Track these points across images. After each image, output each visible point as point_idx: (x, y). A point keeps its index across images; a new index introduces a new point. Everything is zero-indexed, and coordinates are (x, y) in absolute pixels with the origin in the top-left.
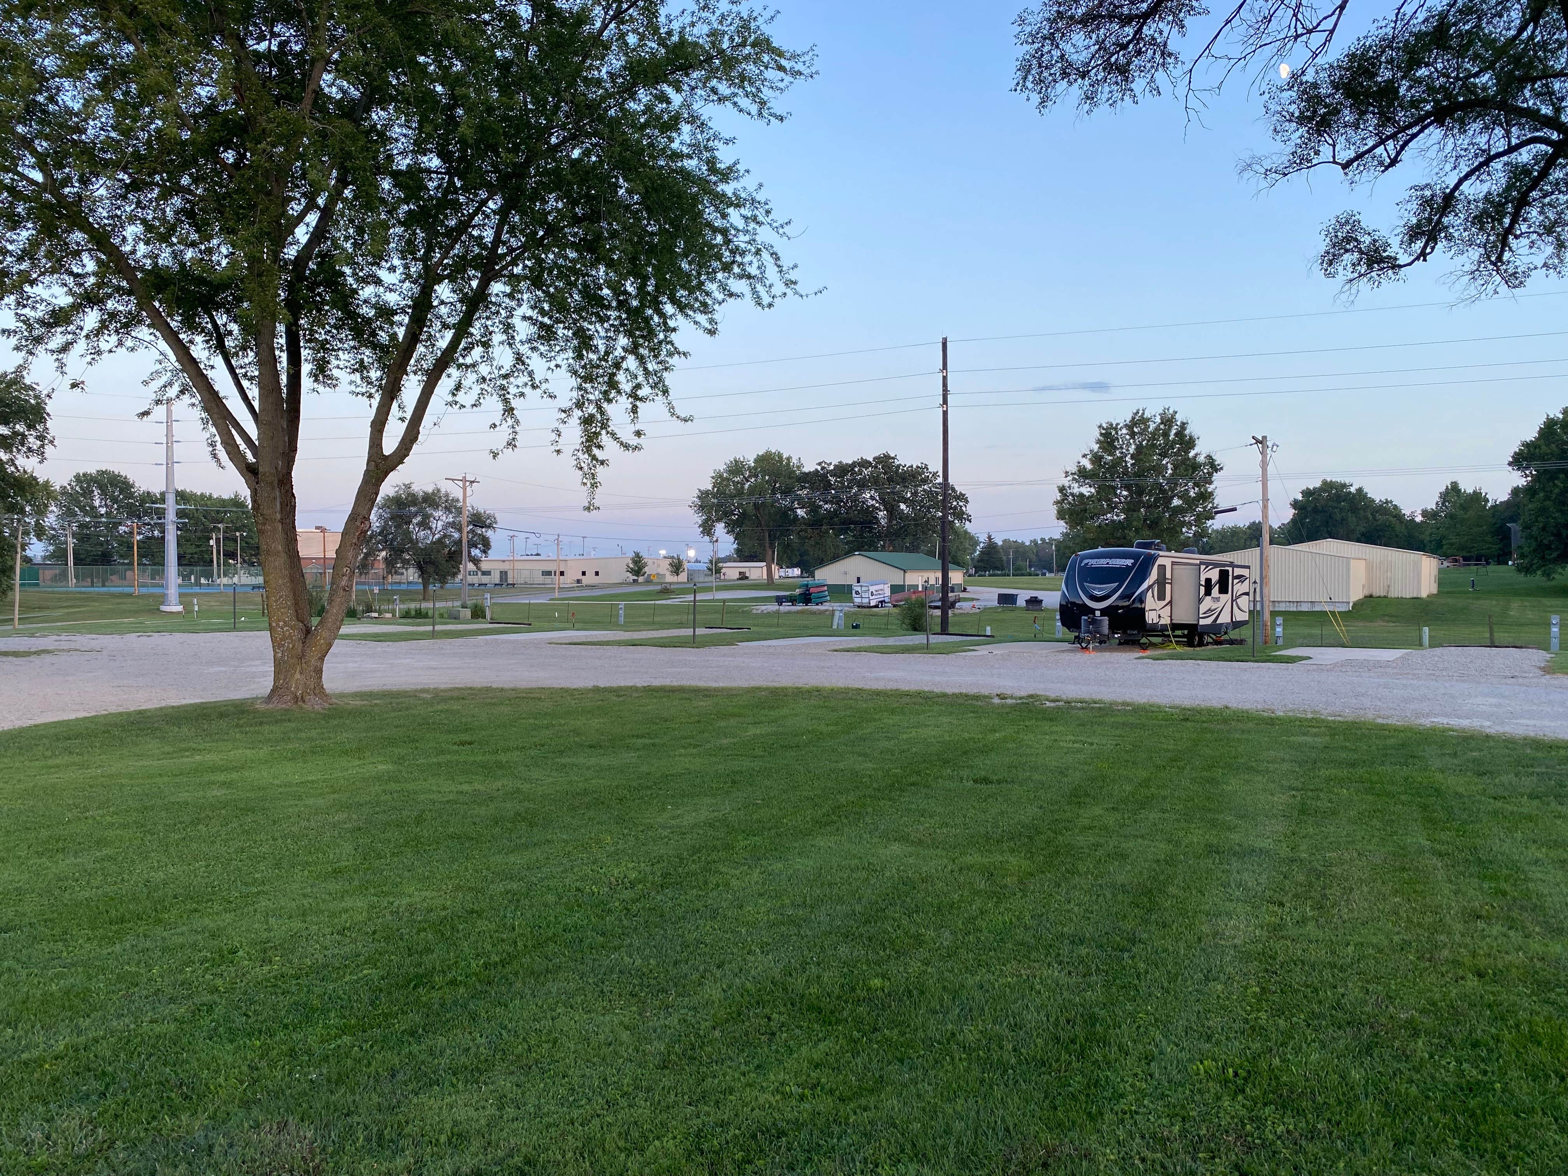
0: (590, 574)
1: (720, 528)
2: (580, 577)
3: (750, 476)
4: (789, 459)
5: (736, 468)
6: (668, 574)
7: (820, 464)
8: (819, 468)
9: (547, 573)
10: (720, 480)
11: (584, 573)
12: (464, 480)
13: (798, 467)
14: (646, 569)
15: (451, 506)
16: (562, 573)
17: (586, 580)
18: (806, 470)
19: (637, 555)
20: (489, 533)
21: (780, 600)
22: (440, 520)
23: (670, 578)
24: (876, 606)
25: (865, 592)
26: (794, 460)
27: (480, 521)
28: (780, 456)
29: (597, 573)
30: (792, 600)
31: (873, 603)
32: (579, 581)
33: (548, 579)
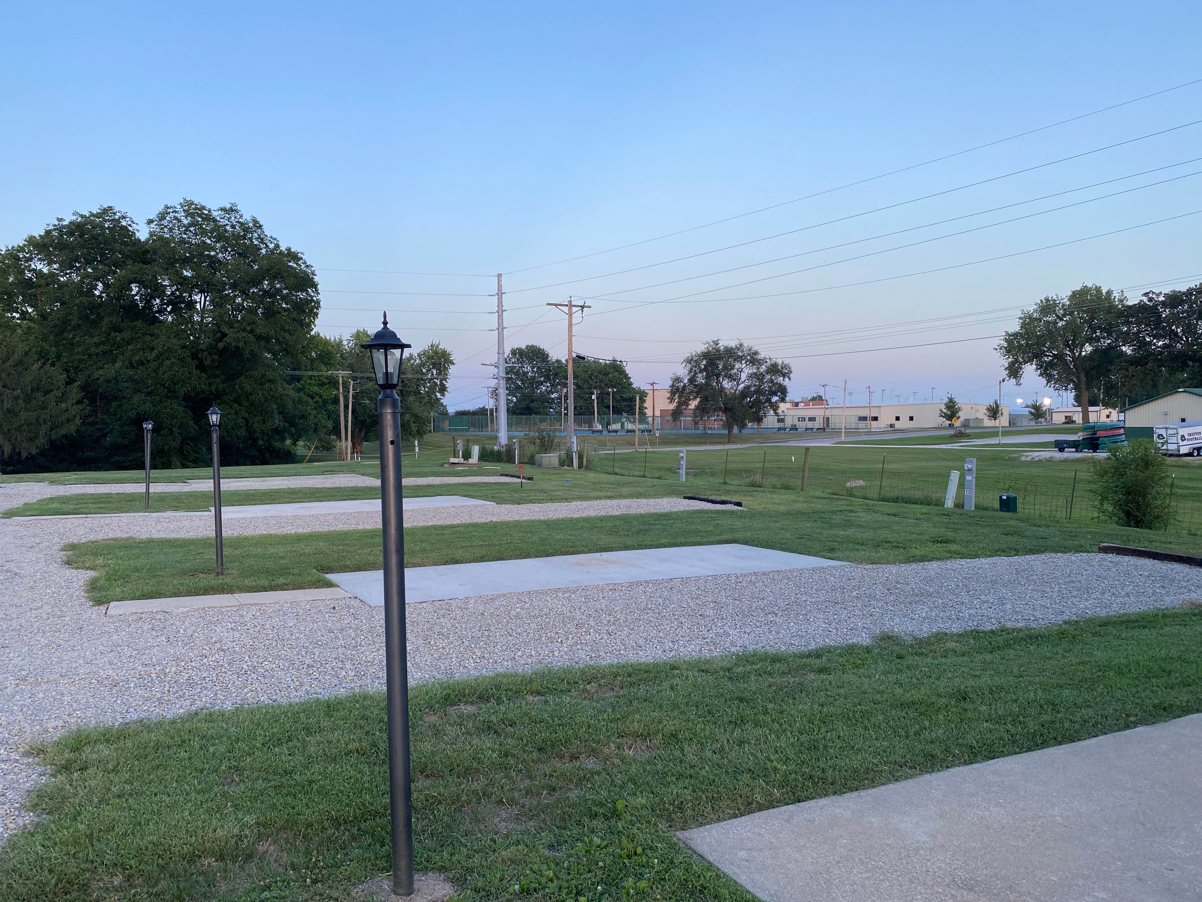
0: (905, 419)
1: (1030, 370)
2: (893, 421)
3: (1064, 315)
4: (1109, 293)
5: (1048, 307)
6: (986, 418)
7: (1146, 294)
8: (1145, 299)
9: (863, 419)
10: (1028, 322)
11: (898, 418)
12: (570, 305)
13: (1121, 301)
14: (960, 414)
15: (753, 359)
16: (875, 419)
17: (898, 425)
18: (1130, 303)
19: (951, 400)
20: (786, 382)
21: (1061, 446)
22: (745, 371)
23: (988, 423)
24: (1190, 454)
25: (1172, 435)
26: (1116, 295)
27: (775, 369)
28: (1098, 290)
29: (911, 418)
30: (1076, 445)
31: (1184, 450)
32: (892, 426)
33: (862, 424)
